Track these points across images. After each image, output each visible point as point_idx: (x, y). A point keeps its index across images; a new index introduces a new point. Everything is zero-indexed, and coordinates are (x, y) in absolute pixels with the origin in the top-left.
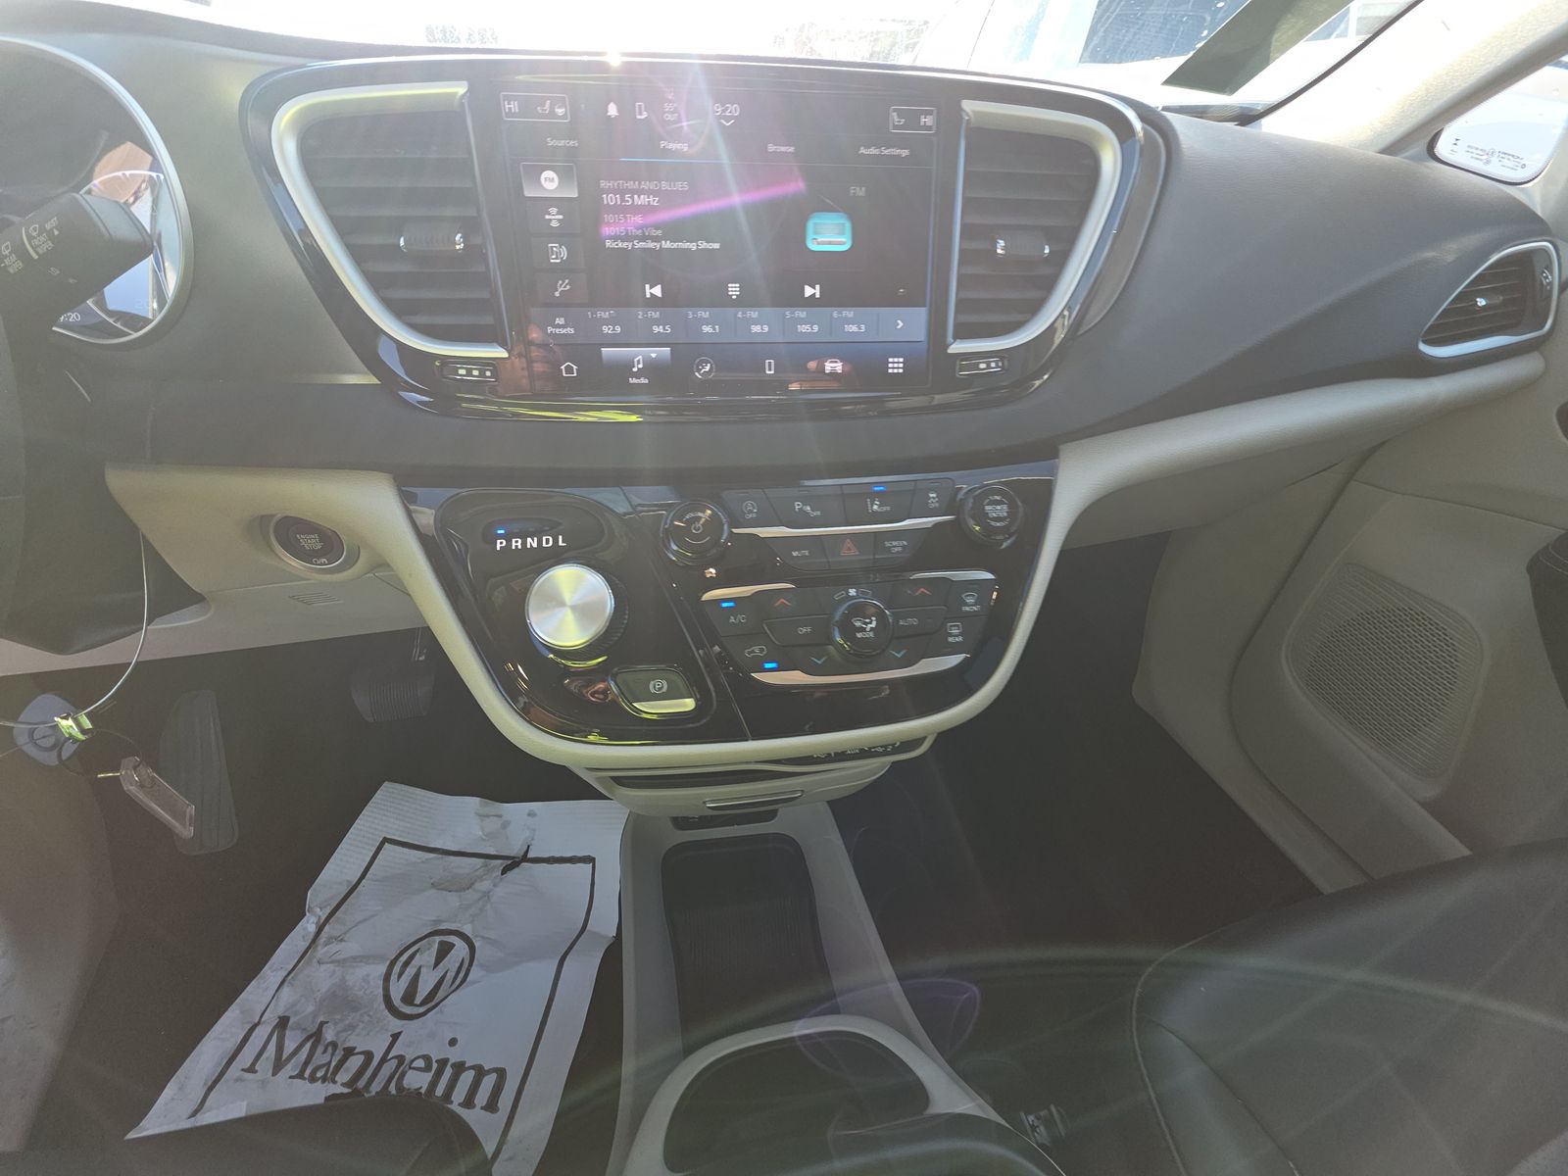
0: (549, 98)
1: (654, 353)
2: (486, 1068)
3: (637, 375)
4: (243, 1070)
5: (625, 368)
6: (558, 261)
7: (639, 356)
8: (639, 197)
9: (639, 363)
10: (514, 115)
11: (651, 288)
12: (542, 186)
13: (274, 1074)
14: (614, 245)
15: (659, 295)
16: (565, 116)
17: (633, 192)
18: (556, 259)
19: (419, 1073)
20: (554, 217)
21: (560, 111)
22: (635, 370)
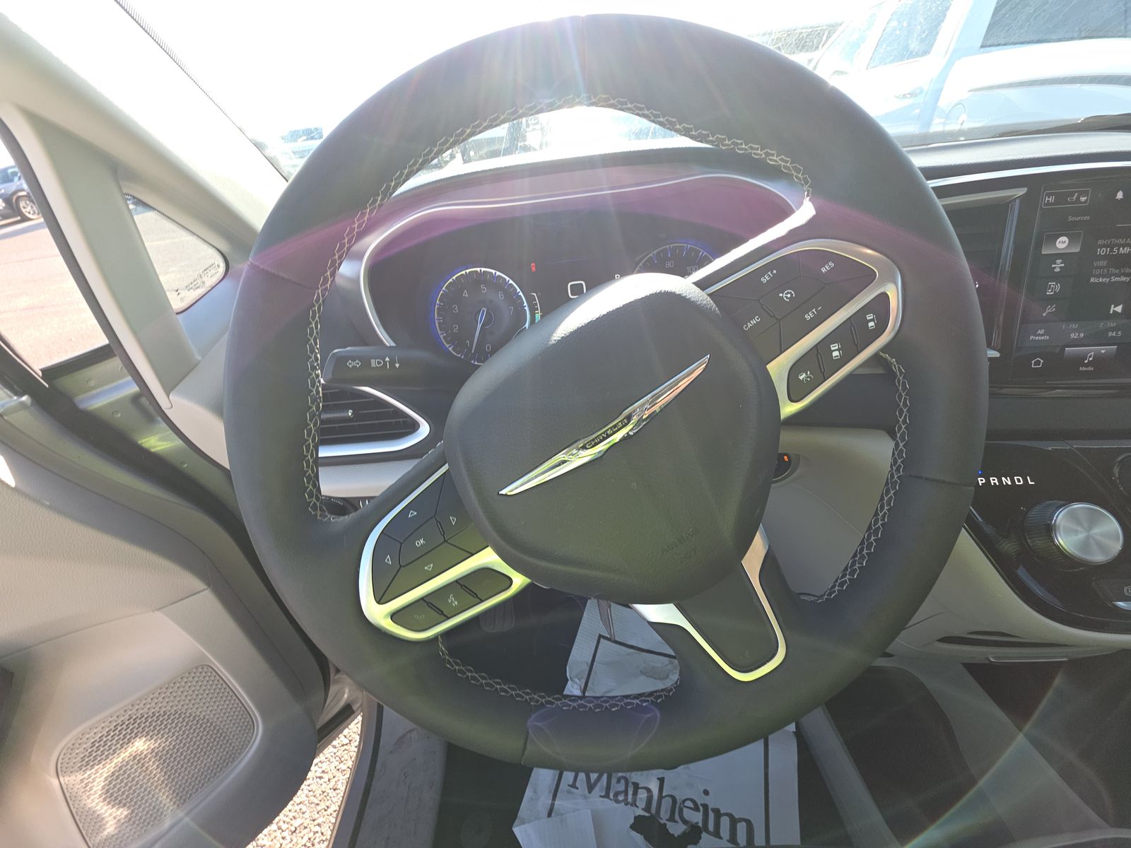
0: (1076, 192)
1: (1103, 350)
2: (722, 812)
3: (1087, 365)
4: (569, 785)
5: (1080, 360)
6: (1052, 293)
7: (1091, 351)
8: (1123, 249)
9: (1090, 357)
10: (1052, 204)
11: (1115, 307)
12: (1056, 247)
13: (590, 792)
14: (1096, 281)
15: (1120, 311)
16: (1086, 202)
17: (1119, 246)
18: (1051, 292)
19: (691, 811)
20: (1058, 266)
21: (1083, 199)
22: (1086, 361)
